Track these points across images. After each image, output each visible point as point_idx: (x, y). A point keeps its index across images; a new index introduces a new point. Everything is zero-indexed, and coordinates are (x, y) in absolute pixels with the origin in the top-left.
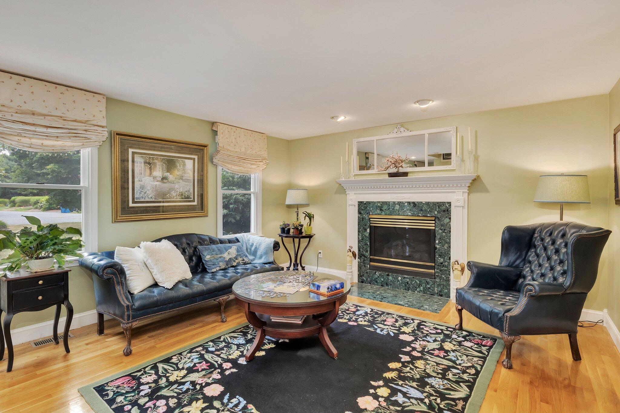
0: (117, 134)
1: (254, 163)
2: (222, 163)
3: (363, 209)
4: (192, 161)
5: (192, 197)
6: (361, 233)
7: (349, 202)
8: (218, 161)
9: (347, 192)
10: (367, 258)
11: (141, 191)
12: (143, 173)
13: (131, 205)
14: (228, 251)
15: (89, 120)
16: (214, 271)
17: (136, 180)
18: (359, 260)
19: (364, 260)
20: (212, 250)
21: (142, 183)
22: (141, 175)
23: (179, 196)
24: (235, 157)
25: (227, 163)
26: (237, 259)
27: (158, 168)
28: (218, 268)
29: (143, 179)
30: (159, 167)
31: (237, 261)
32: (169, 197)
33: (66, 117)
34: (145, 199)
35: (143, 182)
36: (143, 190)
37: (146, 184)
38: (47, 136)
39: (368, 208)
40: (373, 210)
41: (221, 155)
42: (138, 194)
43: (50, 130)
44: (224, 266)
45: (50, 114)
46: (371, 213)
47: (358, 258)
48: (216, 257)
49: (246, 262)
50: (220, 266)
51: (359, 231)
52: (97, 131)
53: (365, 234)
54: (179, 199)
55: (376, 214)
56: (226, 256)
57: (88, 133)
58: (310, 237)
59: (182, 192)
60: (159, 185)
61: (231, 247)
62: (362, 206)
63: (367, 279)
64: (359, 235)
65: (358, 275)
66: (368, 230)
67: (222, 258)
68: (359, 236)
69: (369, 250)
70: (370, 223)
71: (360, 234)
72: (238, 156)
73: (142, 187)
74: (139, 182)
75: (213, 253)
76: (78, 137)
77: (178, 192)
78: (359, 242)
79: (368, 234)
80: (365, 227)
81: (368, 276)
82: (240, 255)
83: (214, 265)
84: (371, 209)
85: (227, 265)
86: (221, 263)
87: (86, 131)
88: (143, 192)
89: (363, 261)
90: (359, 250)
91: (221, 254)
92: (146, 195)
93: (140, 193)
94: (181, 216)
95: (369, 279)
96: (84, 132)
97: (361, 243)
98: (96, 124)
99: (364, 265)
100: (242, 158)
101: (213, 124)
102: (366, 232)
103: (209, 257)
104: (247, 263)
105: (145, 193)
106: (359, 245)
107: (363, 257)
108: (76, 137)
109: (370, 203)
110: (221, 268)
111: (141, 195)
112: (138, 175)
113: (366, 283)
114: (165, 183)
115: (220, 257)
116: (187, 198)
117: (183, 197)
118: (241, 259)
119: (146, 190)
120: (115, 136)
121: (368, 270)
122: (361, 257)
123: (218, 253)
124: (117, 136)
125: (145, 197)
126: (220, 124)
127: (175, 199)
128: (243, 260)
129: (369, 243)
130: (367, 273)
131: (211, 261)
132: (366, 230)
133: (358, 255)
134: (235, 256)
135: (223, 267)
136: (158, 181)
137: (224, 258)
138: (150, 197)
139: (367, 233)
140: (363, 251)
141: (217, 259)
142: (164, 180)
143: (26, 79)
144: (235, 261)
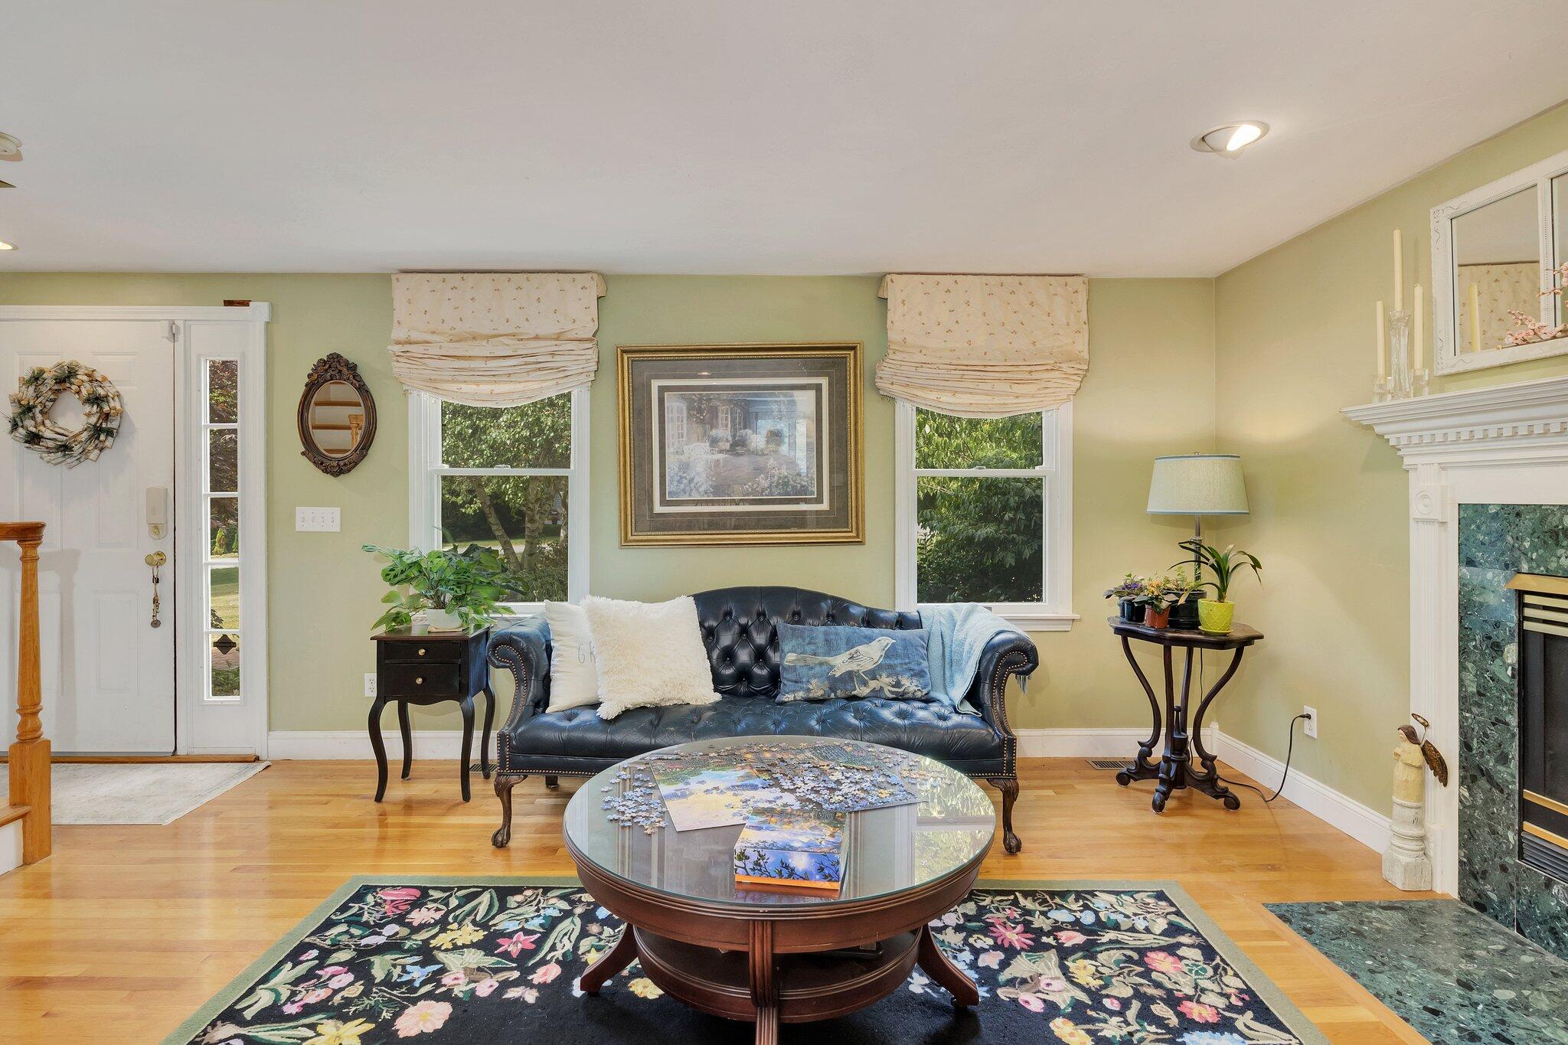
0: (624, 352)
1: (1019, 376)
2: (904, 389)
3: (1483, 543)
4: (812, 393)
5: (815, 490)
6: (1474, 662)
7: (1417, 509)
8: (890, 386)
9: (1406, 461)
10: (1502, 791)
11: (681, 478)
12: (685, 434)
13: (658, 509)
14: (853, 651)
15: (563, 330)
16: (786, 700)
17: (669, 450)
18: (1467, 794)
19: (1489, 801)
20: (807, 640)
21: (683, 458)
22: (681, 439)
23: (777, 486)
24: (941, 366)
25: (923, 387)
26: (874, 678)
27: (722, 421)
28: (801, 695)
29: (685, 448)
30: (724, 415)
31: (873, 684)
32: (750, 490)
33: (521, 334)
34: (690, 495)
35: (687, 455)
36: (685, 475)
37: (692, 459)
38: (494, 375)
39: (1509, 538)
40: (1534, 548)
41: (892, 366)
42: (675, 483)
43: (492, 364)
44: (822, 692)
45: (495, 332)
46: (1525, 567)
47: (1461, 784)
48: (812, 660)
49: (904, 693)
50: (809, 690)
51: (1463, 651)
52: (574, 352)
53: (1496, 667)
54: (779, 494)
55: (1549, 574)
56: (841, 663)
57: (557, 358)
58: (1239, 645)
59: (786, 477)
60: (725, 460)
61: (870, 639)
62: (1478, 527)
63: (1503, 902)
64: (1462, 668)
65: (1460, 862)
66: (1511, 654)
67: (824, 667)
68: (1464, 673)
69: (1514, 752)
70: (1523, 618)
71: (1470, 665)
72: (954, 362)
73: (685, 467)
74: (677, 457)
75: (809, 648)
76: (544, 369)
77: (776, 478)
78: (1464, 701)
79: (1509, 672)
80: (1498, 635)
81: (1512, 887)
82: (890, 667)
83: (796, 682)
84: (1527, 544)
85: (833, 689)
86: (814, 681)
87: (553, 354)
88: (686, 479)
89: (1485, 802)
90: (1466, 745)
91: (828, 653)
92: (692, 485)
93: (678, 481)
94: (780, 539)
95: (1513, 906)
96: (549, 358)
97: (1475, 709)
98: (572, 337)
99: (1490, 826)
100: (969, 368)
101: (880, 279)
102: (1498, 661)
103: (793, 658)
104: (910, 695)
105: (691, 481)
106: (1462, 720)
107: (1483, 782)
108: (539, 369)
109: (1518, 515)
110: (811, 695)
111: (682, 486)
112: (673, 438)
113: (1496, 917)
114: (741, 455)
115: (821, 664)
116: (799, 494)
117: (789, 490)
118: (892, 680)
119: (692, 475)
120: (619, 355)
121: (1509, 853)
122: (1474, 779)
123: (820, 651)
124: (626, 356)
125: (691, 490)
126: (894, 277)
127: (766, 496)
128: (898, 684)
129: (1513, 721)
130: (1504, 868)
131: (794, 668)
132: (1497, 648)
133: (1462, 767)
134: (870, 666)
135: (818, 693)
136: (721, 452)
137: (832, 667)
138: (702, 489)
139: (1505, 665)
140: (1482, 755)
141: (812, 668)
142: (737, 448)
143: (465, 275)
144: (865, 684)
